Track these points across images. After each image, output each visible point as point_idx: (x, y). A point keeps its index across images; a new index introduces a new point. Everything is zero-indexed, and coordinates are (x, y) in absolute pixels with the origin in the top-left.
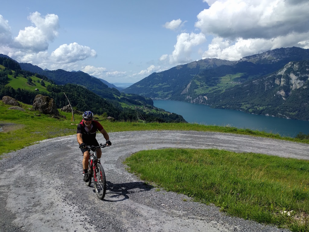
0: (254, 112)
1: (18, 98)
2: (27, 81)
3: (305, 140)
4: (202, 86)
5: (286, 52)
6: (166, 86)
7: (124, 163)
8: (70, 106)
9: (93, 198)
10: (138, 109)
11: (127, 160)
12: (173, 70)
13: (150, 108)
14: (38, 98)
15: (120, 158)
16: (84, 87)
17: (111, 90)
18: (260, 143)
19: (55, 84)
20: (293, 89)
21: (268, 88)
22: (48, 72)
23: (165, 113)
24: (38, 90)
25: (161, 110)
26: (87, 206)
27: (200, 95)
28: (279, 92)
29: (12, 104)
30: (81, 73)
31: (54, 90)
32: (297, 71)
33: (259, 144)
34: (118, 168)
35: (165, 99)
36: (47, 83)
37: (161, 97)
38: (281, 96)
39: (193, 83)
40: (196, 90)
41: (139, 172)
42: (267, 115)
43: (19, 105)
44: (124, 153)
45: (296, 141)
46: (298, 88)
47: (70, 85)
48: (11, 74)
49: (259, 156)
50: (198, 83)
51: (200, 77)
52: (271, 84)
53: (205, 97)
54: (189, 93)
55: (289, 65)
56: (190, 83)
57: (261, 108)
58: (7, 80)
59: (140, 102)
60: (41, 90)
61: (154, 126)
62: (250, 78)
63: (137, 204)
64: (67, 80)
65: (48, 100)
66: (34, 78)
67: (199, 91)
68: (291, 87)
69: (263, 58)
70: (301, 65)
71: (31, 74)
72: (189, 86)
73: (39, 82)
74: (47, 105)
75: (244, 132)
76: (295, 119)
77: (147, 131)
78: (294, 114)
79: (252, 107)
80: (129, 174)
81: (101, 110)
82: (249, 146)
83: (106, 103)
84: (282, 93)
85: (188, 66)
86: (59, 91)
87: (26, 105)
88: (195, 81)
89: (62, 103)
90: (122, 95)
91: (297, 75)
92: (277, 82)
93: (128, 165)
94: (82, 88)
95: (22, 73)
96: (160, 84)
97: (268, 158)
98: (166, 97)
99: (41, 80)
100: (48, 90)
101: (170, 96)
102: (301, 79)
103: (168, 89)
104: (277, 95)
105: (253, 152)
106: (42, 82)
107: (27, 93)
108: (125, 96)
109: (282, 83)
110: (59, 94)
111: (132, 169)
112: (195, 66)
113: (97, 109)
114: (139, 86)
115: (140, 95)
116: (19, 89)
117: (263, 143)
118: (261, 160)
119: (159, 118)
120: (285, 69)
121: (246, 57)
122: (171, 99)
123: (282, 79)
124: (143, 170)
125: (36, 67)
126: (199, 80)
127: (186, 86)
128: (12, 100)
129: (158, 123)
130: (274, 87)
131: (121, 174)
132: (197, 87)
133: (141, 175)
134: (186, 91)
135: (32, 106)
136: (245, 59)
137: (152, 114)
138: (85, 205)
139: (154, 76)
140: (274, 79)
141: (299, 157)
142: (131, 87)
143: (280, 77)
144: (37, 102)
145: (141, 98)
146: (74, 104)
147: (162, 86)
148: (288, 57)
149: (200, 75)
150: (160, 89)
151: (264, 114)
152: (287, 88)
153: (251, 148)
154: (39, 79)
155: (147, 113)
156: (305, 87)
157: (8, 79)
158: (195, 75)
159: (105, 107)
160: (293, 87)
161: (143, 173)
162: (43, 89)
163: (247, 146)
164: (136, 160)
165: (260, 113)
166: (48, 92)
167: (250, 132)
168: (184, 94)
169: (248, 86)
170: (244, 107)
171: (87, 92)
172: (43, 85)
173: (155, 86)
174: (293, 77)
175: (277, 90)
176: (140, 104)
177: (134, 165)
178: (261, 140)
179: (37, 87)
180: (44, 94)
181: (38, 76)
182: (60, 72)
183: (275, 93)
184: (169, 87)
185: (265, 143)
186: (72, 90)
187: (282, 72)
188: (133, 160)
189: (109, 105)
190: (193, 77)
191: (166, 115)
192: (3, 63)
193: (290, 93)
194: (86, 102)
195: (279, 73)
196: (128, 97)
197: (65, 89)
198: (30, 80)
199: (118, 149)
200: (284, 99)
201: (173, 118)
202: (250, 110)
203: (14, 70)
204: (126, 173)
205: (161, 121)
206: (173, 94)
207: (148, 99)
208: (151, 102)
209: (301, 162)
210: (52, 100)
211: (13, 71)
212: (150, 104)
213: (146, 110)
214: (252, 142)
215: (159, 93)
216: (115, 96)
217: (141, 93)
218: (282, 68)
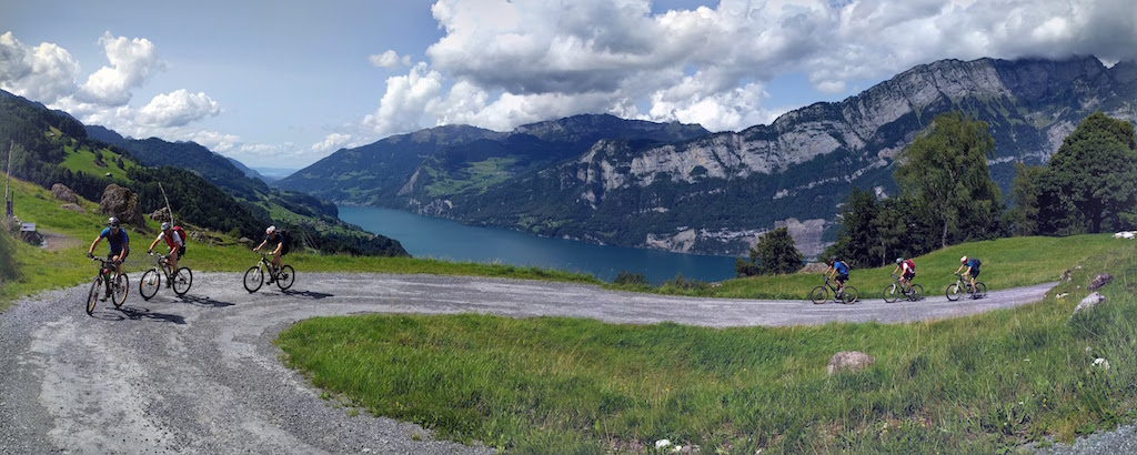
0: (542, 232)
1: (77, 190)
2: (94, 159)
3: (628, 284)
4: (441, 179)
5: (593, 123)
6: (365, 177)
7: (276, 343)
8: (167, 211)
9: (208, 420)
10: (304, 225)
11: (282, 337)
12: (382, 145)
13: (330, 222)
14: (110, 191)
15: (266, 330)
16: (197, 173)
17: (251, 181)
18: (560, 294)
19: (142, 165)
20: (608, 189)
21: (566, 185)
22: (132, 141)
23: (364, 234)
24: (111, 175)
25: (354, 228)
26: (194, 437)
27: (437, 198)
28: (584, 194)
29: (67, 200)
30: (192, 146)
31: (139, 176)
32: (613, 157)
33: (557, 296)
34: (261, 354)
35: (363, 205)
36: (128, 164)
37: (355, 200)
38: (588, 201)
39: (423, 172)
40: (429, 187)
41: (310, 368)
42: (567, 237)
43: (77, 202)
44: (276, 320)
45: (613, 288)
46: (615, 187)
47: (170, 168)
48: (70, 144)
49: (558, 322)
50: (433, 173)
51: (437, 161)
52: (571, 180)
53: (447, 201)
54: (415, 194)
55: (599, 144)
56: (417, 173)
57: (555, 224)
58: (61, 156)
59: (310, 209)
60: (115, 176)
61: (340, 263)
62: (533, 165)
63: (305, 446)
64: (165, 159)
65: (127, 196)
66: (106, 153)
67: (435, 190)
68: (605, 185)
69: (555, 129)
70: (618, 145)
71: (101, 146)
72: (414, 178)
73: (114, 160)
74: (126, 205)
75: (529, 275)
76: (614, 245)
77: (324, 273)
78: (611, 235)
79: (539, 223)
80: (286, 371)
81: (227, 222)
82: (540, 303)
83: (238, 207)
84: (590, 196)
85: (414, 138)
86: (149, 179)
87: (88, 202)
88: (427, 168)
89: (152, 204)
90: (273, 194)
91: (612, 164)
92: (581, 175)
93: (284, 349)
94: (192, 174)
95: (87, 143)
96: (354, 173)
97: (577, 324)
98: (366, 199)
99: (118, 157)
100: (129, 176)
101: (374, 198)
102: (620, 171)
103: (371, 184)
104: (582, 201)
105: (547, 314)
106: (120, 160)
107: (92, 180)
108: (279, 195)
109: (590, 178)
110: (148, 185)
111: (293, 359)
112: (426, 138)
113: (221, 220)
114: (309, 176)
115: (311, 194)
116: (80, 172)
117: (565, 294)
118: (564, 329)
119: (349, 245)
120: (593, 153)
121: (526, 126)
122: (378, 204)
123: (589, 171)
124: (318, 362)
125: (112, 133)
126: (434, 166)
127: (409, 178)
128: (67, 192)
129: (349, 256)
130: (576, 186)
131: (269, 368)
132: (430, 181)
133: (313, 374)
134: (408, 188)
135: (98, 205)
136: (523, 130)
137: (335, 237)
138: (189, 434)
139: (340, 158)
140: (575, 169)
141: (617, 320)
142: (291, 177)
143: (586, 166)
144: (108, 198)
145: (312, 201)
146: (175, 207)
147: (358, 177)
148: (597, 130)
149: (438, 157)
150: (354, 182)
151: (561, 236)
152: (598, 188)
153: (543, 306)
154: (115, 155)
155: (324, 234)
156: (626, 186)
157: (64, 154)
158: (427, 157)
159: (236, 217)
160: (608, 186)
161: (318, 370)
162: (120, 175)
163: (534, 302)
164: (302, 336)
165: (554, 235)
166: (128, 181)
167: (540, 274)
168: (404, 195)
169: (528, 182)
170: (523, 223)
171: (201, 183)
172: (121, 166)
173: (344, 177)
174: (606, 165)
175: (581, 192)
176: (309, 214)
177: (298, 350)
178: (561, 288)
179: (111, 170)
180: (120, 184)
181: (114, 150)
182: (154, 143)
183: (579, 196)
184: (371, 180)
185: (568, 294)
186: (173, 178)
187: (588, 158)
188: (295, 337)
189: (244, 213)
190: (422, 159)
191: (365, 240)
192: (60, 125)
193: (604, 197)
194: (199, 205)
195: (584, 160)
196: (284, 197)
197: (161, 176)
198: (100, 157)
199: (261, 309)
200: (594, 207)
201: (379, 246)
202: (536, 229)
203: (74, 137)
204: (280, 369)
205: (355, 252)
206: (380, 194)
207: (326, 203)
208: (333, 211)
209: (621, 329)
210: (135, 196)
211: (73, 140)
212: (330, 213)
213: (322, 228)
214: (545, 293)
215: (350, 190)
216: (259, 195)
217: (312, 190)
218: (587, 149)
